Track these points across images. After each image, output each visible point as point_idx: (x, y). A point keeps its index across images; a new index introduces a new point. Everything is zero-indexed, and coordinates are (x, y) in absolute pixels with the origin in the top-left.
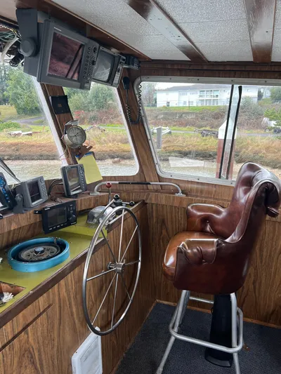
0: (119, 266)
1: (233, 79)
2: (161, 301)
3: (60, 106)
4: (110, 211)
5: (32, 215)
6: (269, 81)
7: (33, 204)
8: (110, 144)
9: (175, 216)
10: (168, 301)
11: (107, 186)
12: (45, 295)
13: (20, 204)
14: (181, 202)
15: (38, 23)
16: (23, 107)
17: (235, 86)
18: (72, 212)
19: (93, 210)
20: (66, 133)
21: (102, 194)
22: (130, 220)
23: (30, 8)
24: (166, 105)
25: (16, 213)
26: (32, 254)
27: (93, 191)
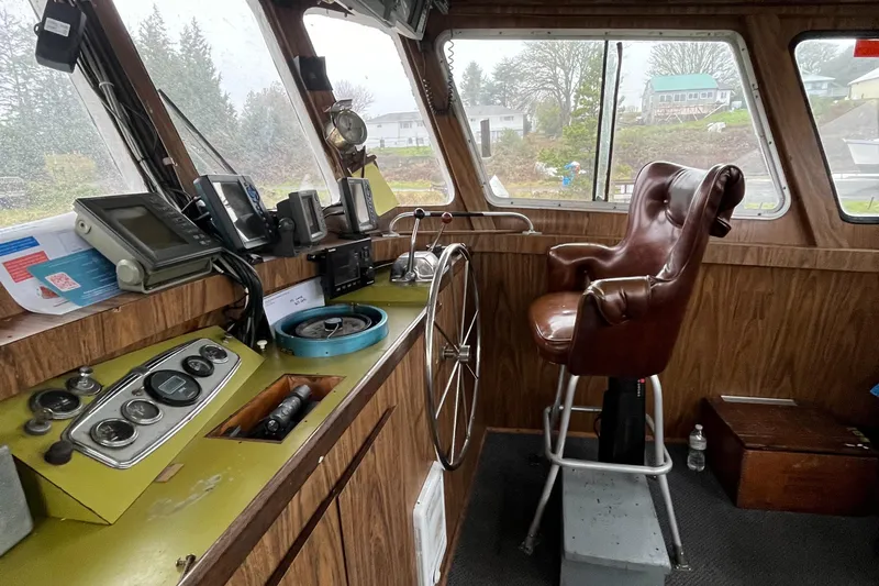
1: (608, 30)
2: (494, 429)
3: (313, 75)
5: (305, 263)
6: (667, 32)
7: (313, 236)
9: (523, 273)
10: (505, 426)
13: (287, 238)
14: (535, 245)
17: (610, 42)
18: (367, 259)
24: (379, 145)
27: (388, 230)
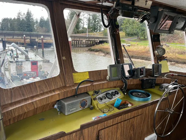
0: (172, 111)
3: (156, 38)
4: (171, 86)
5: (138, 81)
7: (140, 76)
8: (171, 54)
11: (172, 75)
12: (141, 109)
13: (135, 76)
15: (158, 11)
16: (128, 33)
18: (153, 83)
19: (163, 84)
20: (156, 50)
21: (168, 78)
22: (181, 93)
23: (156, 6)
25: (134, 79)
26: (136, 95)
27: (164, 76)
